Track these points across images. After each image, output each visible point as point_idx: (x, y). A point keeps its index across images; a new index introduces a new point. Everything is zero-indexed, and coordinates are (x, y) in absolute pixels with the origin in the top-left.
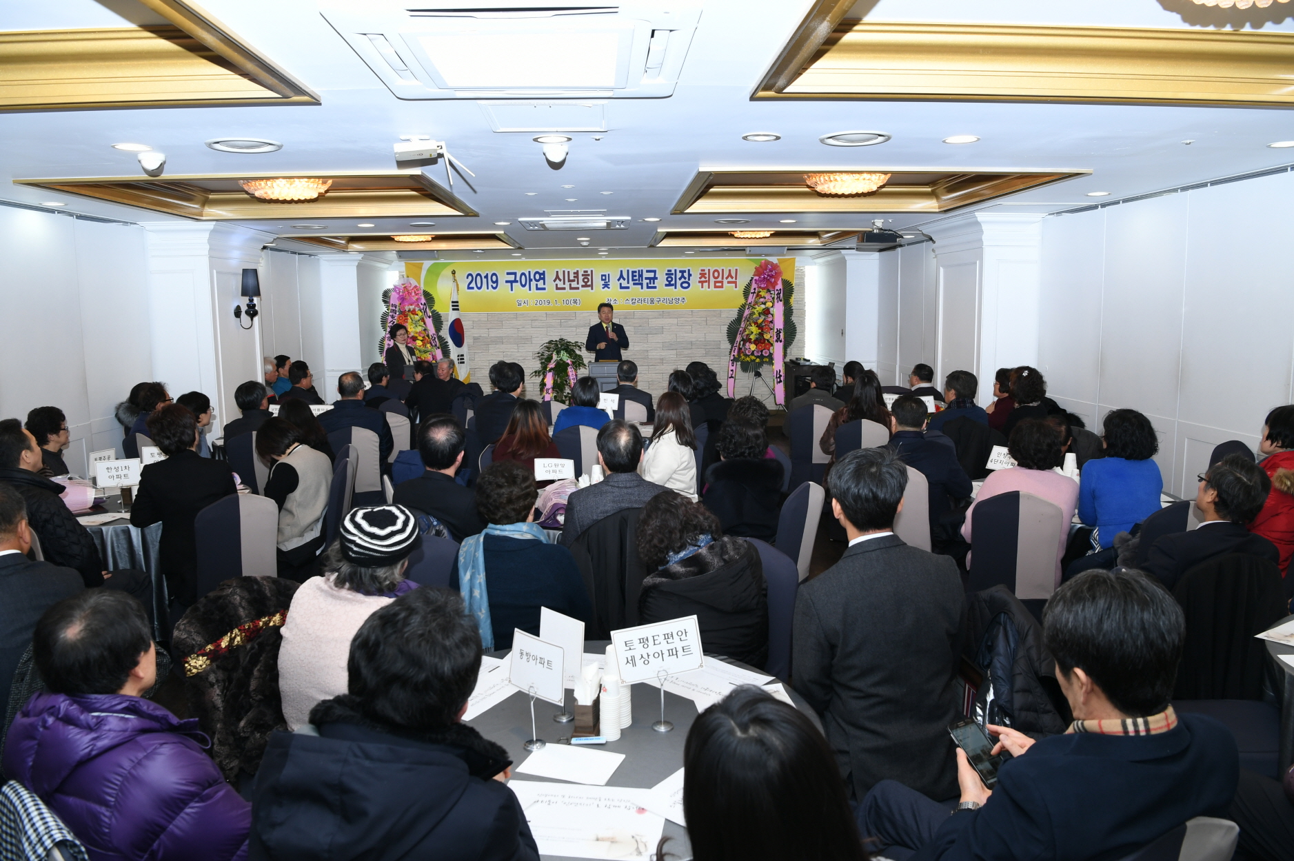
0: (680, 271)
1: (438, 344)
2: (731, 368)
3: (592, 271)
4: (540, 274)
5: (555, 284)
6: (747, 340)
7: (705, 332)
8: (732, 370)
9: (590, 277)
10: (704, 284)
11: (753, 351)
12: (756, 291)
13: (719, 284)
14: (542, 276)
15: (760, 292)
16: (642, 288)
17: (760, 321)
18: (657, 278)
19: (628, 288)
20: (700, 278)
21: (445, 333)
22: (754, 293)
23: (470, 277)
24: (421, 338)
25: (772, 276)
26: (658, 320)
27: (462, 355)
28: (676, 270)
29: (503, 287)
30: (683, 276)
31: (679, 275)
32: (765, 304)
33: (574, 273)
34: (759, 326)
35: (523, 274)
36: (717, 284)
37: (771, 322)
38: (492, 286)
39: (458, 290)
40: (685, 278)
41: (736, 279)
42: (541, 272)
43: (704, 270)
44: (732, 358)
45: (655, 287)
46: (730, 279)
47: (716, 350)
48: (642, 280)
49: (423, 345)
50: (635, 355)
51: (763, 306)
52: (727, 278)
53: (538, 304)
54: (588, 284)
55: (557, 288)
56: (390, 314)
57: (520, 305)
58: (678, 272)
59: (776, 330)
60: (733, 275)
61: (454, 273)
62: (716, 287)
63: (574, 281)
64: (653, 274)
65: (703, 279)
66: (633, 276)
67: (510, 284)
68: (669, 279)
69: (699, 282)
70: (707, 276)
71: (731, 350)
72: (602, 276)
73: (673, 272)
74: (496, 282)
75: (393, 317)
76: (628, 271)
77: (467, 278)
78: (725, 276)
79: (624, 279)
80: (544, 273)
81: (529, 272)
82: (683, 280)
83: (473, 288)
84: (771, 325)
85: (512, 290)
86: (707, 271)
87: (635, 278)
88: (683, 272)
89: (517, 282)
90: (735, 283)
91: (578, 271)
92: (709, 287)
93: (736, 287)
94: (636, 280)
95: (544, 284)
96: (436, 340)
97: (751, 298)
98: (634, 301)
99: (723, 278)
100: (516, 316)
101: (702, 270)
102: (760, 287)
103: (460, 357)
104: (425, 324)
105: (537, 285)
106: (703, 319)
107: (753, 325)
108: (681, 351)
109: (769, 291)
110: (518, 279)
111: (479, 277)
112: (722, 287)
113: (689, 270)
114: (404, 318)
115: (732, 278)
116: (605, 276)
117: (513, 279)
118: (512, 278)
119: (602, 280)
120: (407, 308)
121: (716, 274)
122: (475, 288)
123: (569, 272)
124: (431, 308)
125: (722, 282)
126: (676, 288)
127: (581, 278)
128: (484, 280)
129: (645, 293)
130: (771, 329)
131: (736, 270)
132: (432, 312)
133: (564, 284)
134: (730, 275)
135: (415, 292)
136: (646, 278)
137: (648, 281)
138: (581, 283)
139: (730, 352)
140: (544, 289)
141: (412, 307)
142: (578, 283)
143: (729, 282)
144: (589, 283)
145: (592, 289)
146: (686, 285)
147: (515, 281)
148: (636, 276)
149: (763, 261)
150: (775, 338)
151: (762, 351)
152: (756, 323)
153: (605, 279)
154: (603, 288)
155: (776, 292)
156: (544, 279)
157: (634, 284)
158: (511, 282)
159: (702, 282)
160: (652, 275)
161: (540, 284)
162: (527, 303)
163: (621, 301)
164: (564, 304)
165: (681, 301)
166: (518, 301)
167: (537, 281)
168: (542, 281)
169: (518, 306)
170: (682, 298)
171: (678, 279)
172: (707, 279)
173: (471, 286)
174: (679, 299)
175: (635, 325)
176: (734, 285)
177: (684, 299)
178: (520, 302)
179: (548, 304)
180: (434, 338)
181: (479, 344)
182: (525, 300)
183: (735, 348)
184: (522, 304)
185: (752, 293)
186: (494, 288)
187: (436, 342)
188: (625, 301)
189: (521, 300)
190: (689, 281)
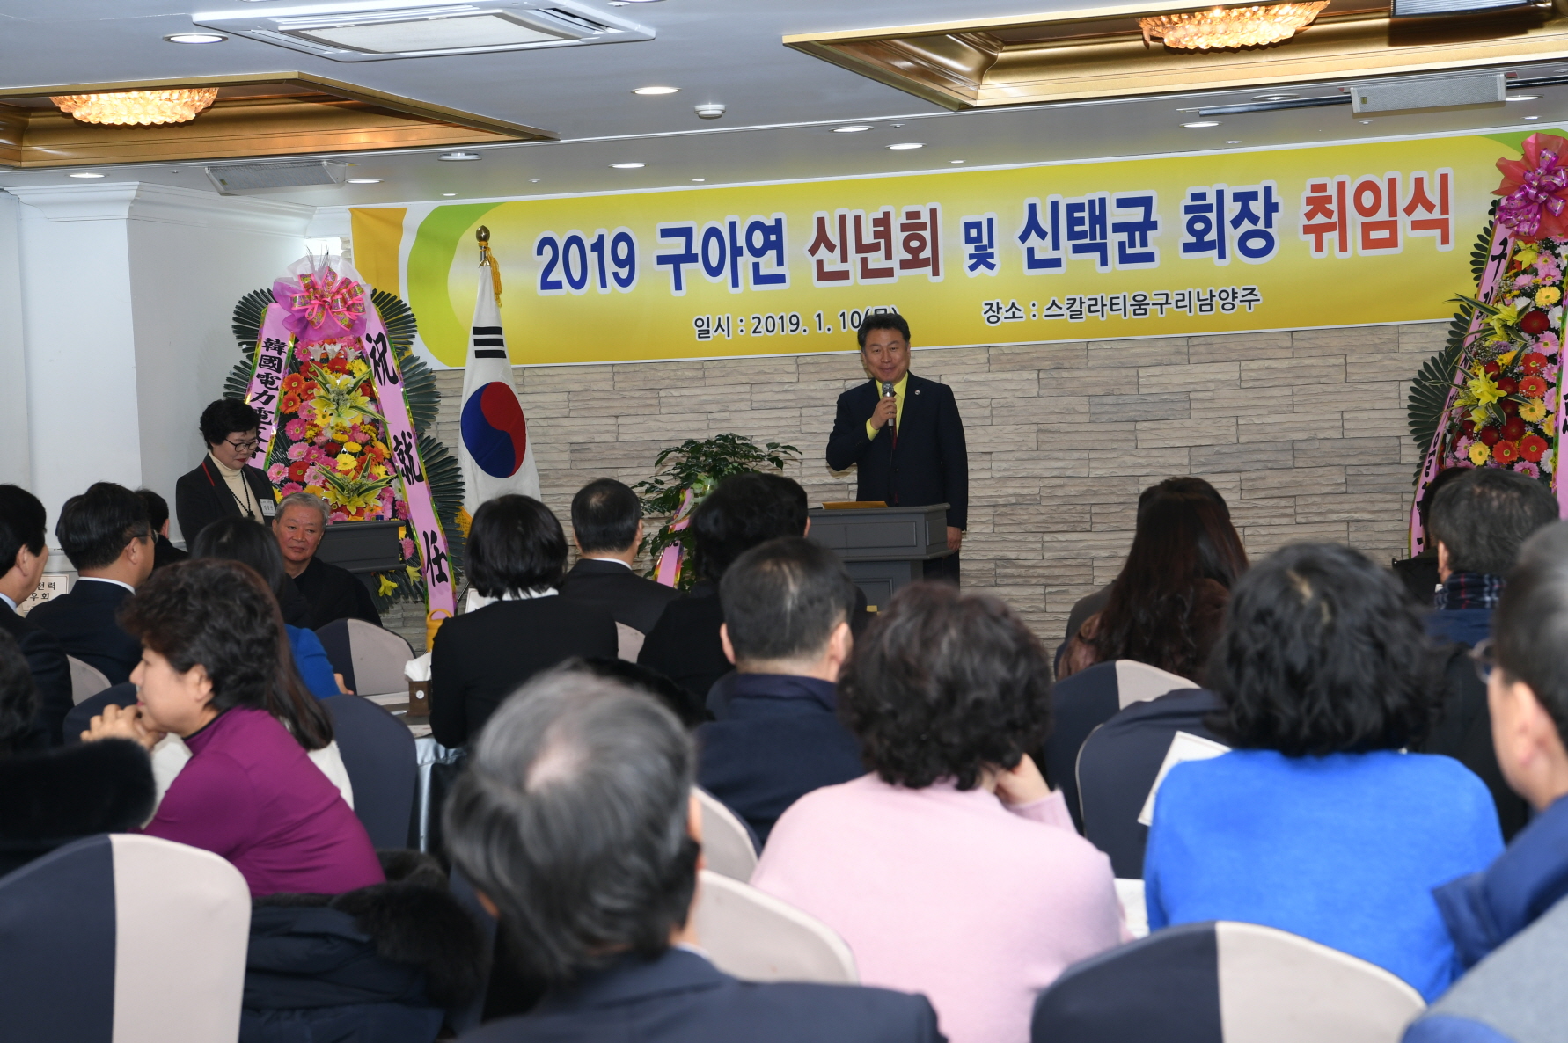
0: (1237, 197)
1: (419, 464)
3: (933, 213)
4: (766, 231)
5: (813, 260)
6: (1463, 428)
7: (1342, 407)
9: (927, 234)
10: (1326, 236)
12: (1509, 251)
13: (1380, 235)
14: (773, 236)
15: (1516, 252)
16: (1104, 262)
17: (1505, 359)
18: (1154, 226)
19: (1056, 263)
20: (1309, 216)
21: (448, 430)
22: (1503, 255)
23: (548, 250)
24: (357, 448)
26: (1171, 369)
28: (1220, 194)
29: (652, 278)
30: (1246, 213)
31: (1232, 209)
32: (1530, 293)
33: (876, 222)
34: (1503, 378)
35: (713, 232)
36: (1374, 235)
37: (1553, 359)
38: (616, 275)
39: (498, 291)
40: (1254, 220)
41: (1445, 210)
42: (770, 222)
43: (1323, 187)
45: (1149, 257)
46: (1420, 213)
47: (1381, 470)
48: (1104, 236)
49: (358, 469)
50: (1095, 494)
51: (1522, 302)
52: (1409, 210)
53: (762, 328)
54: (922, 256)
55: (823, 275)
56: (259, 370)
57: (704, 334)
58: (1228, 198)
60: (1433, 195)
61: (483, 236)
62: (1368, 244)
63: (875, 247)
64: (1141, 209)
65: (1320, 219)
66: (1073, 222)
67: (671, 266)
68: (1199, 226)
69: (1307, 229)
71: (1420, 466)
72: (968, 226)
73: (1211, 199)
74: (630, 261)
75: (267, 380)
76: (1055, 205)
77: (540, 252)
78: (1403, 202)
79: (1042, 235)
80: (778, 227)
81: (733, 225)
82: (1246, 226)
83: (557, 285)
84: (1549, 372)
85: (678, 286)
86: (1332, 191)
87: (1078, 229)
88: (1244, 198)
89: (694, 259)
90: (1443, 225)
91: (887, 215)
92: (1343, 247)
93: (1445, 240)
94: (1083, 235)
95: (780, 262)
96: (413, 452)
97: (1492, 278)
98: (1076, 307)
99: (1393, 212)
100: (703, 371)
101: (1315, 188)
102: (1521, 236)
104: (373, 399)
105: (756, 266)
106: (1332, 361)
107: (1480, 373)
108: (1253, 475)
109: (1549, 246)
110: (697, 248)
111: (574, 249)
112: (1392, 242)
113: (1268, 191)
114: (304, 384)
115: (1429, 207)
116: (978, 225)
118: (677, 246)
119: (969, 240)
120: (316, 352)
121: (1368, 199)
122: (565, 283)
123: (858, 220)
124: (400, 352)
125: (1391, 226)
126: (1222, 255)
127: (898, 237)
128: (592, 258)
129: (1119, 278)
130: (1551, 385)
131: (1444, 178)
132: (402, 365)
133: (844, 259)
134: (1420, 198)
135: (344, 301)
136: (1118, 228)
137: (1124, 237)
138: (900, 254)
139: (1417, 474)
140: (780, 279)
141: (333, 349)
142: (889, 256)
143: (1417, 225)
144: (926, 253)
145: (936, 273)
146: (1259, 243)
147: (689, 257)
148: (1081, 221)
149: (1531, 139)
152: (1491, 366)
153: (979, 238)
154: (972, 268)
156: (778, 246)
157: (1077, 249)
158: (675, 261)
159: (1317, 231)
160: (1136, 214)
161: (768, 264)
162: (725, 328)
163: (1034, 310)
164: (844, 328)
165: (1241, 301)
166: (699, 323)
167: (757, 253)
168: (772, 254)
169: (699, 337)
170: (1244, 289)
171: (1228, 226)
172: (1335, 218)
173: (551, 278)
174: (1234, 293)
175: (1092, 391)
176: (1437, 233)
177: (1251, 293)
178: (705, 327)
179: (795, 327)
180: (403, 447)
181: (587, 465)
182: (719, 319)
183: (1430, 462)
184: (712, 331)
185: (1494, 258)
186: (624, 283)
187: (411, 459)
188: (1048, 309)
189: (708, 319)
190: (1268, 230)
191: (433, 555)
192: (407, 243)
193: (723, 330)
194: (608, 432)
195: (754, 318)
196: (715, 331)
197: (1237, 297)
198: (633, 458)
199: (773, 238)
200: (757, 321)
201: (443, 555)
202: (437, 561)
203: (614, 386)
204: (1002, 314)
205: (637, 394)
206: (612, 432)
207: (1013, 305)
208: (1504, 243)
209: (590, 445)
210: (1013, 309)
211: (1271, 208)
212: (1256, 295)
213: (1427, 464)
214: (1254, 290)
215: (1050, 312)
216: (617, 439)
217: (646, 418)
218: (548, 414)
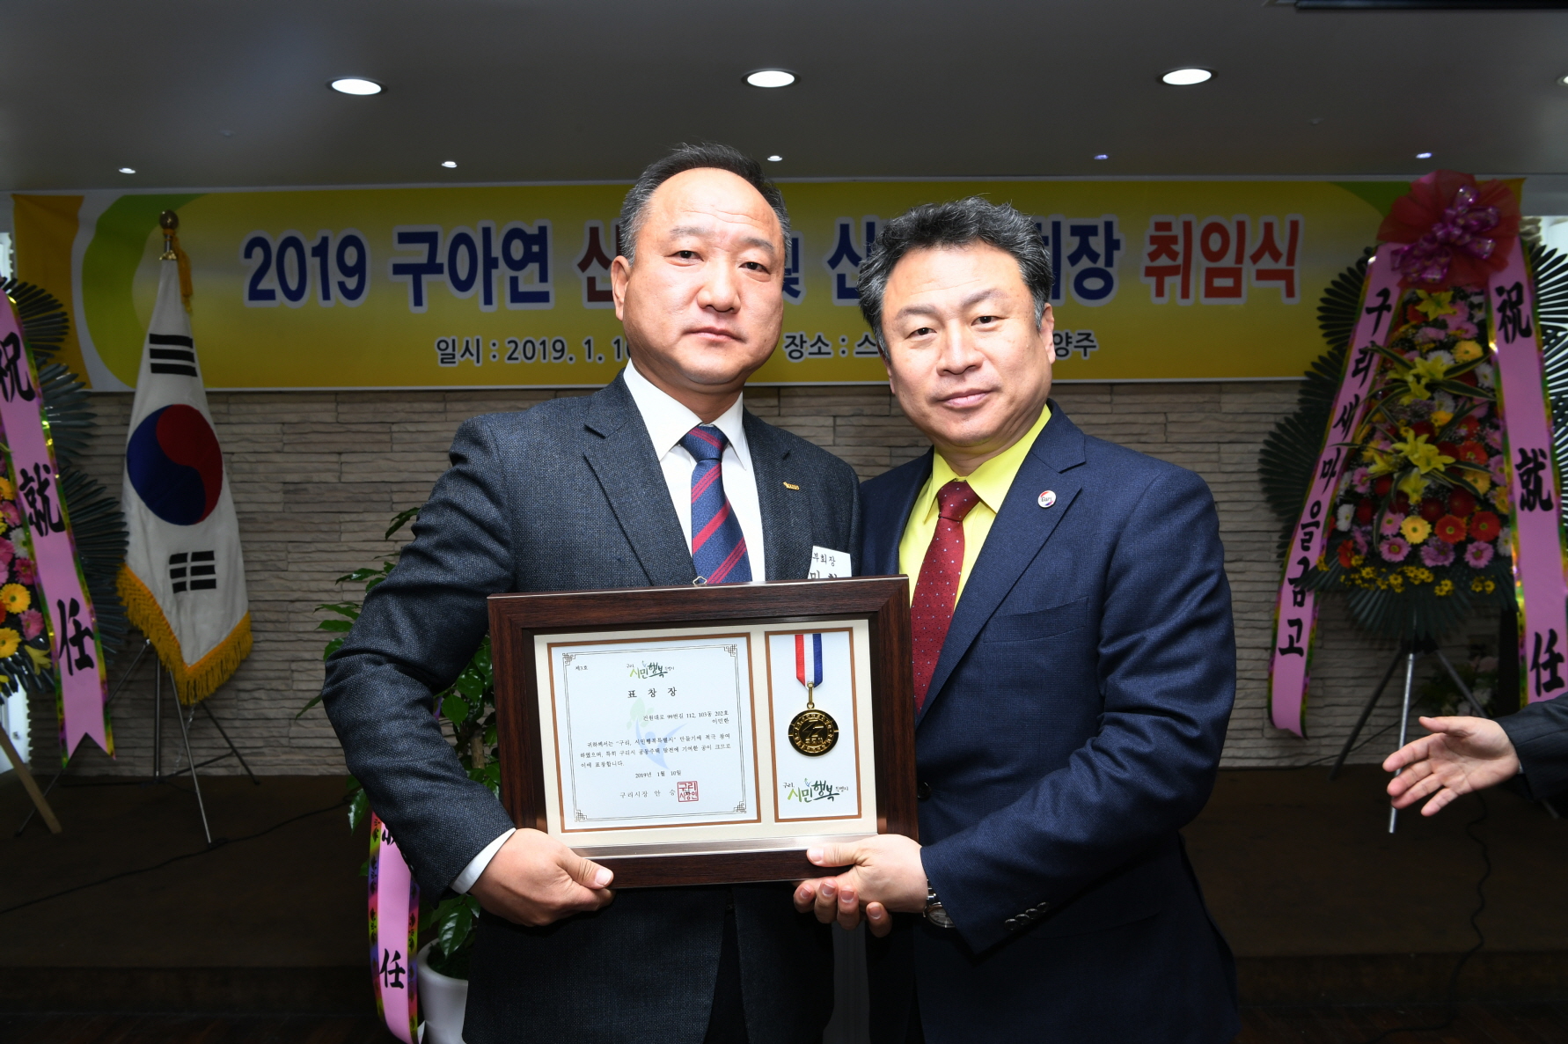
0: (1075, 230)
1: (58, 508)
2: (1288, 610)
4: (528, 240)
5: (583, 277)
8: (1296, 623)
10: (1168, 280)
11: (1416, 548)
12: (1394, 301)
13: (1224, 283)
14: (536, 248)
15: (1415, 302)
17: (1439, 420)
20: (1153, 256)
22: (1385, 307)
23: (258, 253)
25: (1482, 230)
27: (209, 555)
28: (1056, 226)
29: (386, 292)
30: (1084, 250)
31: (1070, 244)
32: (1447, 347)
34: (1442, 440)
35: (462, 239)
36: (1219, 282)
37: (1489, 422)
38: (342, 285)
40: (1094, 257)
41: (1291, 261)
42: (532, 230)
43: (1167, 226)
44: (1295, 570)
46: (1267, 263)
52: (1256, 258)
53: (519, 354)
55: (595, 295)
57: (448, 359)
58: (1065, 231)
59: (1516, 458)
60: (1282, 244)
62: (1211, 292)
65: (1164, 261)
67: (409, 279)
69: (1150, 272)
70: (1179, 248)
74: (359, 269)
76: (871, 227)
77: (248, 254)
78: (1251, 248)
79: (854, 258)
80: (542, 237)
81: (487, 233)
82: (1085, 263)
83: (269, 295)
85: (418, 301)
86: (1177, 230)
88: (1083, 232)
89: (438, 269)
90: (1287, 276)
92: (1185, 294)
93: (1290, 292)
95: (543, 278)
96: (51, 492)
97: (1367, 333)
99: (1239, 259)
101: (1161, 226)
102: (1421, 283)
103: (190, 564)
105: (514, 281)
107: (1411, 435)
109: (1460, 295)
110: (442, 257)
111: (291, 253)
112: (1234, 292)
113: (1109, 226)
115: (1276, 256)
117: (423, 259)
118: (418, 254)
121: (1215, 242)
122: (279, 293)
125: (1235, 274)
128: (313, 263)
131: (1294, 226)
140: (543, 297)
143: (1262, 275)
146: (1097, 283)
147: (432, 267)
149: (1425, 179)
150: (1518, 491)
151: (1460, 548)
155: (1496, 301)
156: (542, 258)
158: (416, 271)
159: (1158, 274)
161: (529, 279)
162: (474, 352)
163: (843, 346)
164: (619, 357)
165: (1076, 347)
166: (443, 346)
167: (516, 265)
168: (533, 268)
169: (442, 362)
170: (1079, 334)
171: (1065, 263)
172: (1180, 261)
173: (263, 286)
174: (1068, 337)
175: (893, 441)
176: (1281, 284)
177: (1087, 339)
178: (450, 350)
179: (558, 355)
180: (35, 485)
181: (303, 508)
182: (467, 342)
183: (1311, 534)
184: (458, 356)
185: (1369, 311)
186: (352, 295)
187: (46, 501)
188: (859, 346)
189: (454, 341)
190: (1109, 269)
191: (71, 631)
192: (83, 241)
193: (472, 355)
194: (329, 470)
195: (509, 342)
196: (462, 356)
197: (1071, 343)
198: (359, 501)
199: (535, 248)
200: (513, 345)
201: (87, 632)
202: (78, 641)
203: (337, 418)
204: (807, 349)
205: (365, 428)
206: (333, 471)
207: (819, 339)
208: (1385, 293)
209: (308, 486)
210: (820, 344)
211: (1112, 245)
212: (1092, 341)
213: (1300, 535)
214: (1089, 335)
215: (862, 349)
216: (340, 478)
217: (374, 456)
218: (257, 447)
